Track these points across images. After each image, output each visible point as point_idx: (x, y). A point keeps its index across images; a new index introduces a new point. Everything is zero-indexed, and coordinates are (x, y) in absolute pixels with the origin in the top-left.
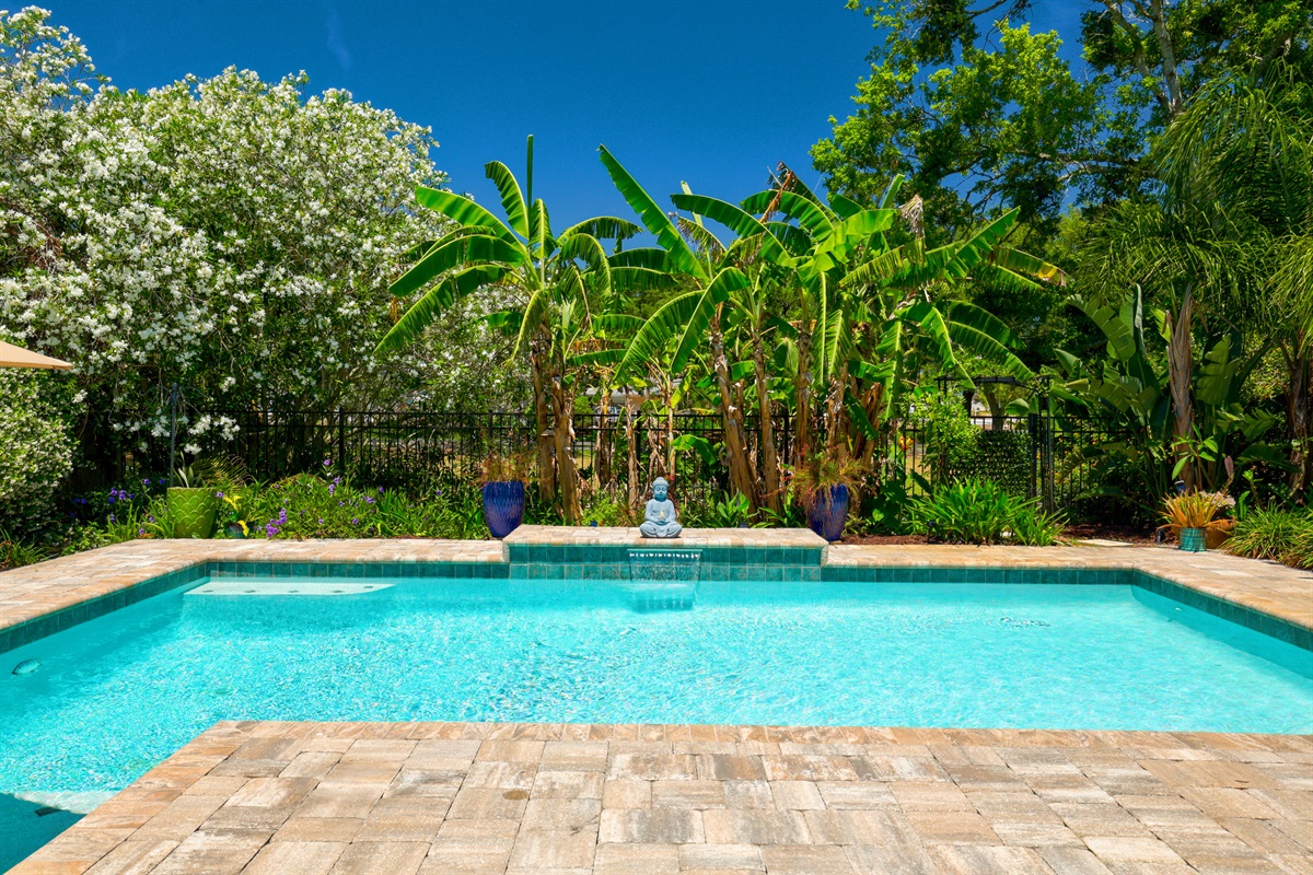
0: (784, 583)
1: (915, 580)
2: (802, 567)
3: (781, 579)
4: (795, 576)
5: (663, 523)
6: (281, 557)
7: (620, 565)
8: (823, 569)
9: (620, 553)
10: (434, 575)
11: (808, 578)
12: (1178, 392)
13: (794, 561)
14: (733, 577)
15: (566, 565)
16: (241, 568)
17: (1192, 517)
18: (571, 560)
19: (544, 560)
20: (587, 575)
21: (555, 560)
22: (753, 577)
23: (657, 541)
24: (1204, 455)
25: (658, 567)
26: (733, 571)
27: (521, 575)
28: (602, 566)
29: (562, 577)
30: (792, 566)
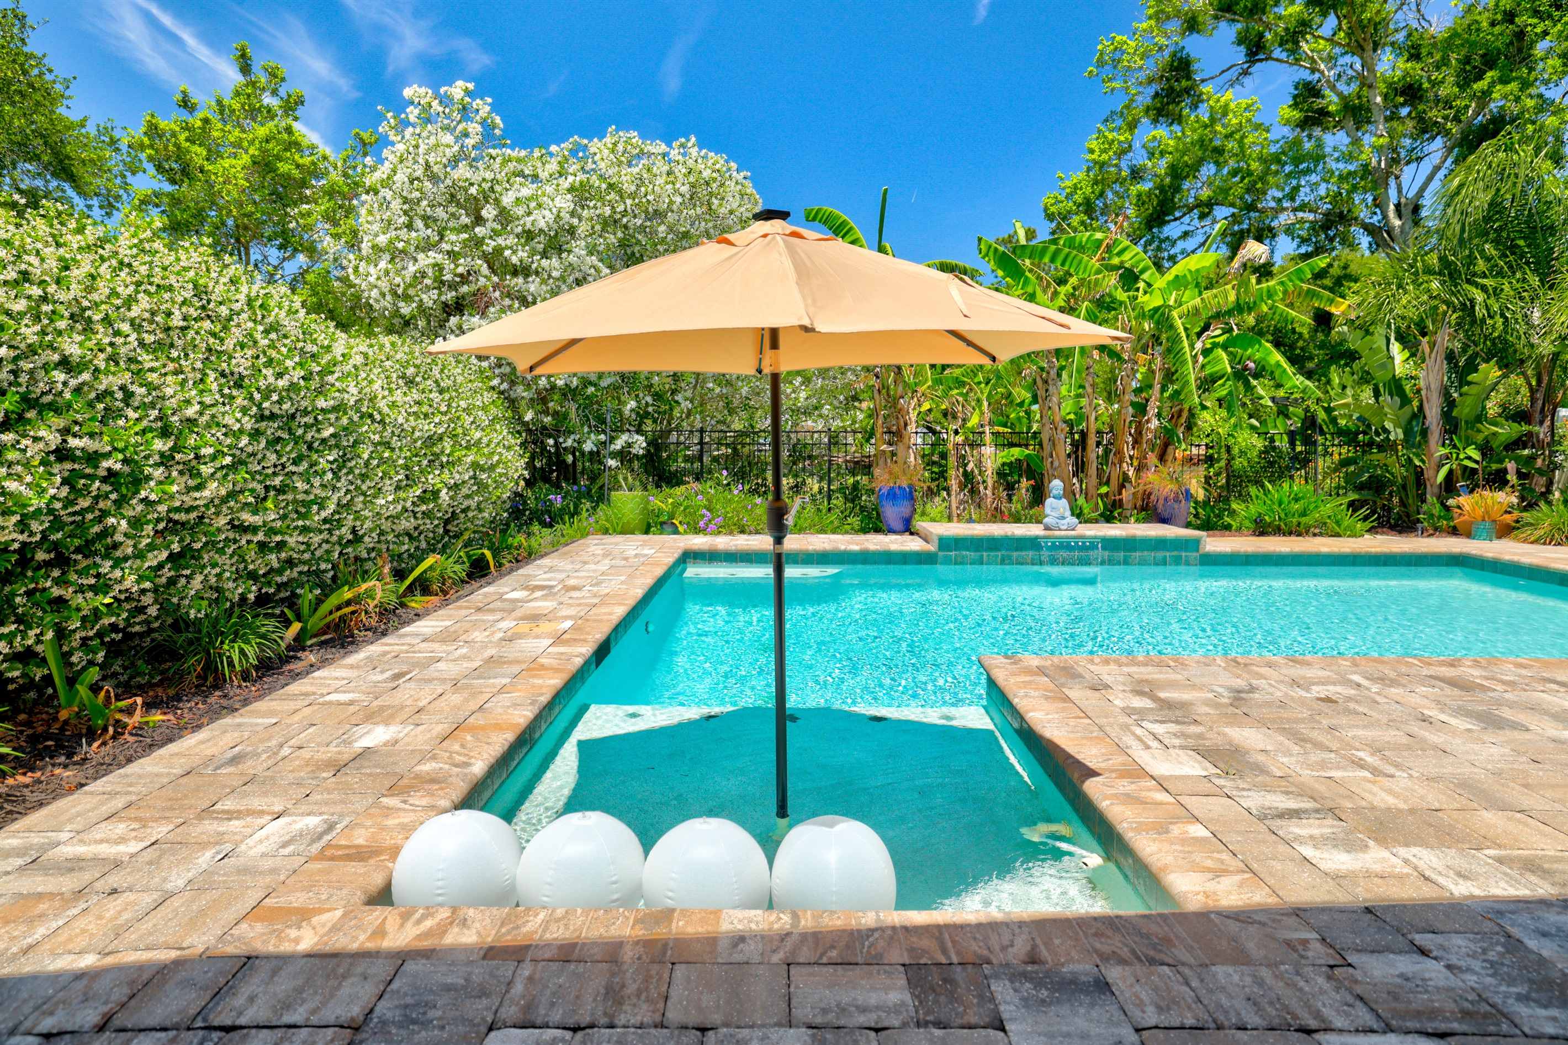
0: (1168, 567)
1: (1276, 564)
2: (1184, 554)
3: (1165, 564)
4: (1177, 561)
5: (1063, 518)
6: (745, 547)
7: (1031, 553)
8: (1202, 556)
9: (1033, 543)
10: (875, 563)
11: (1188, 563)
12: (1431, 409)
13: (1176, 549)
14: (1126, 562)
15: (985, 554)
16: (711, 557)
17: (1487, 512)
18: (990, 549)
19: (968, 550)
20: (1003, 562)
21: (977, 550)
22: (1142, 562)
23: (1063, 533)
24: (1467, 463)
25: (1064, 554)
26: (1125, 557)
27: (948, 561)
28: (1015, 554)
29: (982, 563)
30: (1175, 553)
